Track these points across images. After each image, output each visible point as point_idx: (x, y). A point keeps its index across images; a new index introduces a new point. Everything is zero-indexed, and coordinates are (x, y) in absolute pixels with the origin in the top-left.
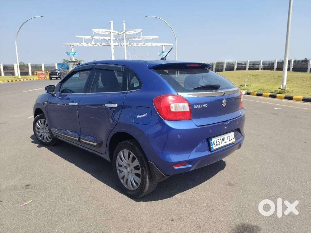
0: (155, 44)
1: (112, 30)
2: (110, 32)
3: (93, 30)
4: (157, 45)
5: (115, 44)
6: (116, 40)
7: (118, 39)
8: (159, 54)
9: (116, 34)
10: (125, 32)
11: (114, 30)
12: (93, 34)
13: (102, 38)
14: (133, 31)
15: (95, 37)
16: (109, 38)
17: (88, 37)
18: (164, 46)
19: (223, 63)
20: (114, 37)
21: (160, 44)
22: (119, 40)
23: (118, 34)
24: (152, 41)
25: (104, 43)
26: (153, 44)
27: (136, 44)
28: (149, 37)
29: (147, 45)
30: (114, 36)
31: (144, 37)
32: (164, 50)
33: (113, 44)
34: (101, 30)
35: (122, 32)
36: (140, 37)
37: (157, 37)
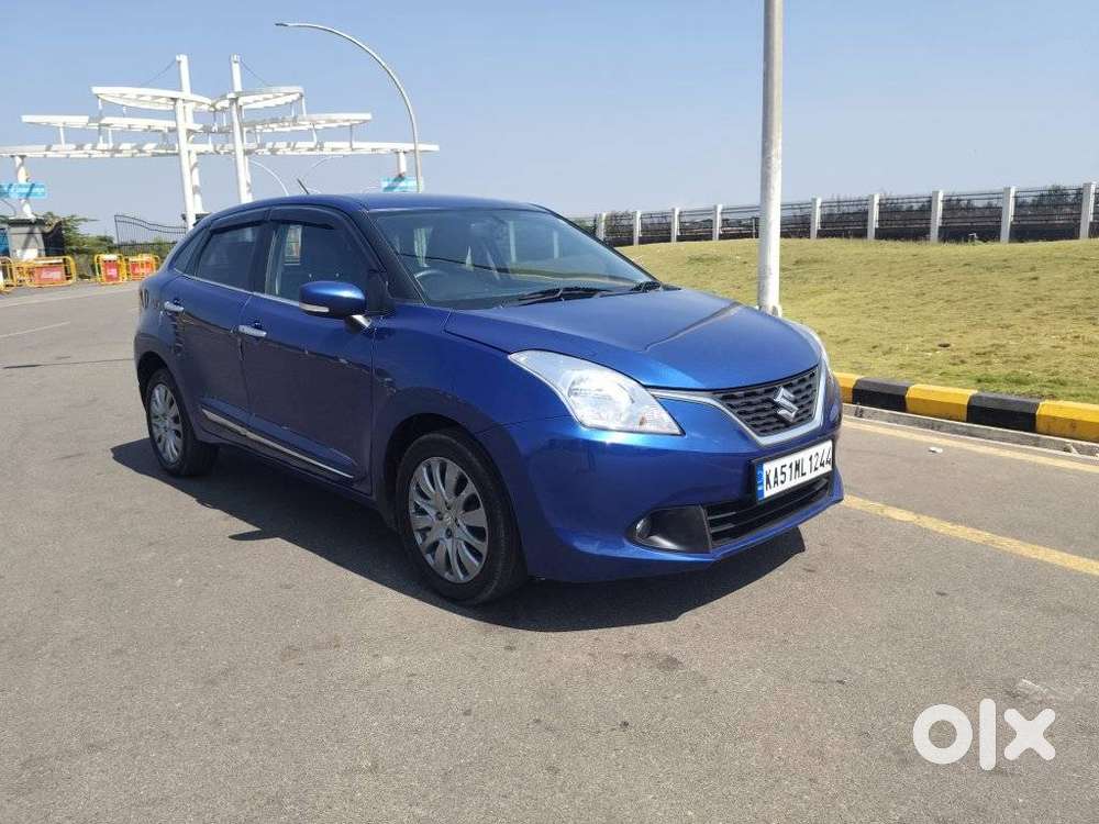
0: (365, 147)
1: (186, 93)
2: (173, 99)
3: (96, 90)
4: (373, 150)
5: (202, 148)
6: (207, 131)
7: (215, 128)
8: (385, 184)
9: (205, 108)
10: (236, 100)
11: (193, 91)
12: (100, 107)
13: (141, 124)
14: (270, 96)
15: (106, 120)
16: (172, 124)
17: (79, 121)
18: (402, 155)
19: (630, 216)
20: (196, 121)
21: (386, 147)
22: (220, 131)
23: (213, 106)
24: (350, 132)
25: (154, 145)
26: (356, 145)
27: (285, 144)
28: (334, 116)
29: (333, 150)
30: (197, 116)
31: (315, 117)
32: (403, 169)
33: (188, 149)
34: (132, 92)
35: (223, 97)
36: (300, 117)
37: (368, 116)
